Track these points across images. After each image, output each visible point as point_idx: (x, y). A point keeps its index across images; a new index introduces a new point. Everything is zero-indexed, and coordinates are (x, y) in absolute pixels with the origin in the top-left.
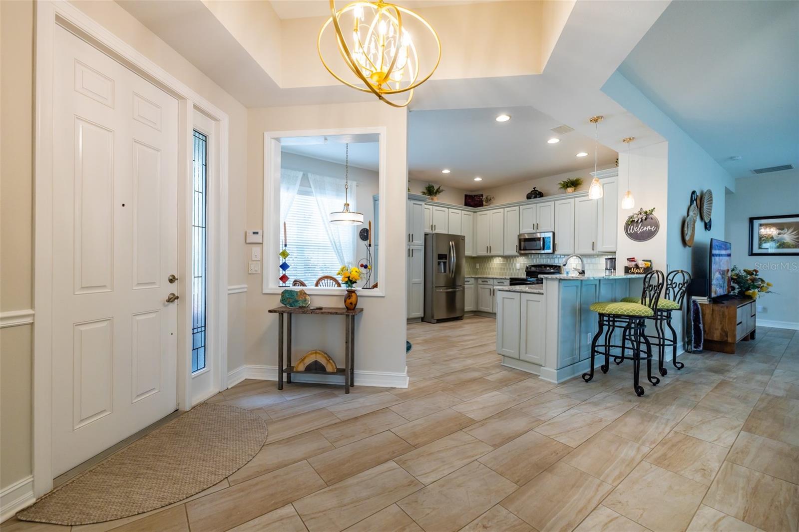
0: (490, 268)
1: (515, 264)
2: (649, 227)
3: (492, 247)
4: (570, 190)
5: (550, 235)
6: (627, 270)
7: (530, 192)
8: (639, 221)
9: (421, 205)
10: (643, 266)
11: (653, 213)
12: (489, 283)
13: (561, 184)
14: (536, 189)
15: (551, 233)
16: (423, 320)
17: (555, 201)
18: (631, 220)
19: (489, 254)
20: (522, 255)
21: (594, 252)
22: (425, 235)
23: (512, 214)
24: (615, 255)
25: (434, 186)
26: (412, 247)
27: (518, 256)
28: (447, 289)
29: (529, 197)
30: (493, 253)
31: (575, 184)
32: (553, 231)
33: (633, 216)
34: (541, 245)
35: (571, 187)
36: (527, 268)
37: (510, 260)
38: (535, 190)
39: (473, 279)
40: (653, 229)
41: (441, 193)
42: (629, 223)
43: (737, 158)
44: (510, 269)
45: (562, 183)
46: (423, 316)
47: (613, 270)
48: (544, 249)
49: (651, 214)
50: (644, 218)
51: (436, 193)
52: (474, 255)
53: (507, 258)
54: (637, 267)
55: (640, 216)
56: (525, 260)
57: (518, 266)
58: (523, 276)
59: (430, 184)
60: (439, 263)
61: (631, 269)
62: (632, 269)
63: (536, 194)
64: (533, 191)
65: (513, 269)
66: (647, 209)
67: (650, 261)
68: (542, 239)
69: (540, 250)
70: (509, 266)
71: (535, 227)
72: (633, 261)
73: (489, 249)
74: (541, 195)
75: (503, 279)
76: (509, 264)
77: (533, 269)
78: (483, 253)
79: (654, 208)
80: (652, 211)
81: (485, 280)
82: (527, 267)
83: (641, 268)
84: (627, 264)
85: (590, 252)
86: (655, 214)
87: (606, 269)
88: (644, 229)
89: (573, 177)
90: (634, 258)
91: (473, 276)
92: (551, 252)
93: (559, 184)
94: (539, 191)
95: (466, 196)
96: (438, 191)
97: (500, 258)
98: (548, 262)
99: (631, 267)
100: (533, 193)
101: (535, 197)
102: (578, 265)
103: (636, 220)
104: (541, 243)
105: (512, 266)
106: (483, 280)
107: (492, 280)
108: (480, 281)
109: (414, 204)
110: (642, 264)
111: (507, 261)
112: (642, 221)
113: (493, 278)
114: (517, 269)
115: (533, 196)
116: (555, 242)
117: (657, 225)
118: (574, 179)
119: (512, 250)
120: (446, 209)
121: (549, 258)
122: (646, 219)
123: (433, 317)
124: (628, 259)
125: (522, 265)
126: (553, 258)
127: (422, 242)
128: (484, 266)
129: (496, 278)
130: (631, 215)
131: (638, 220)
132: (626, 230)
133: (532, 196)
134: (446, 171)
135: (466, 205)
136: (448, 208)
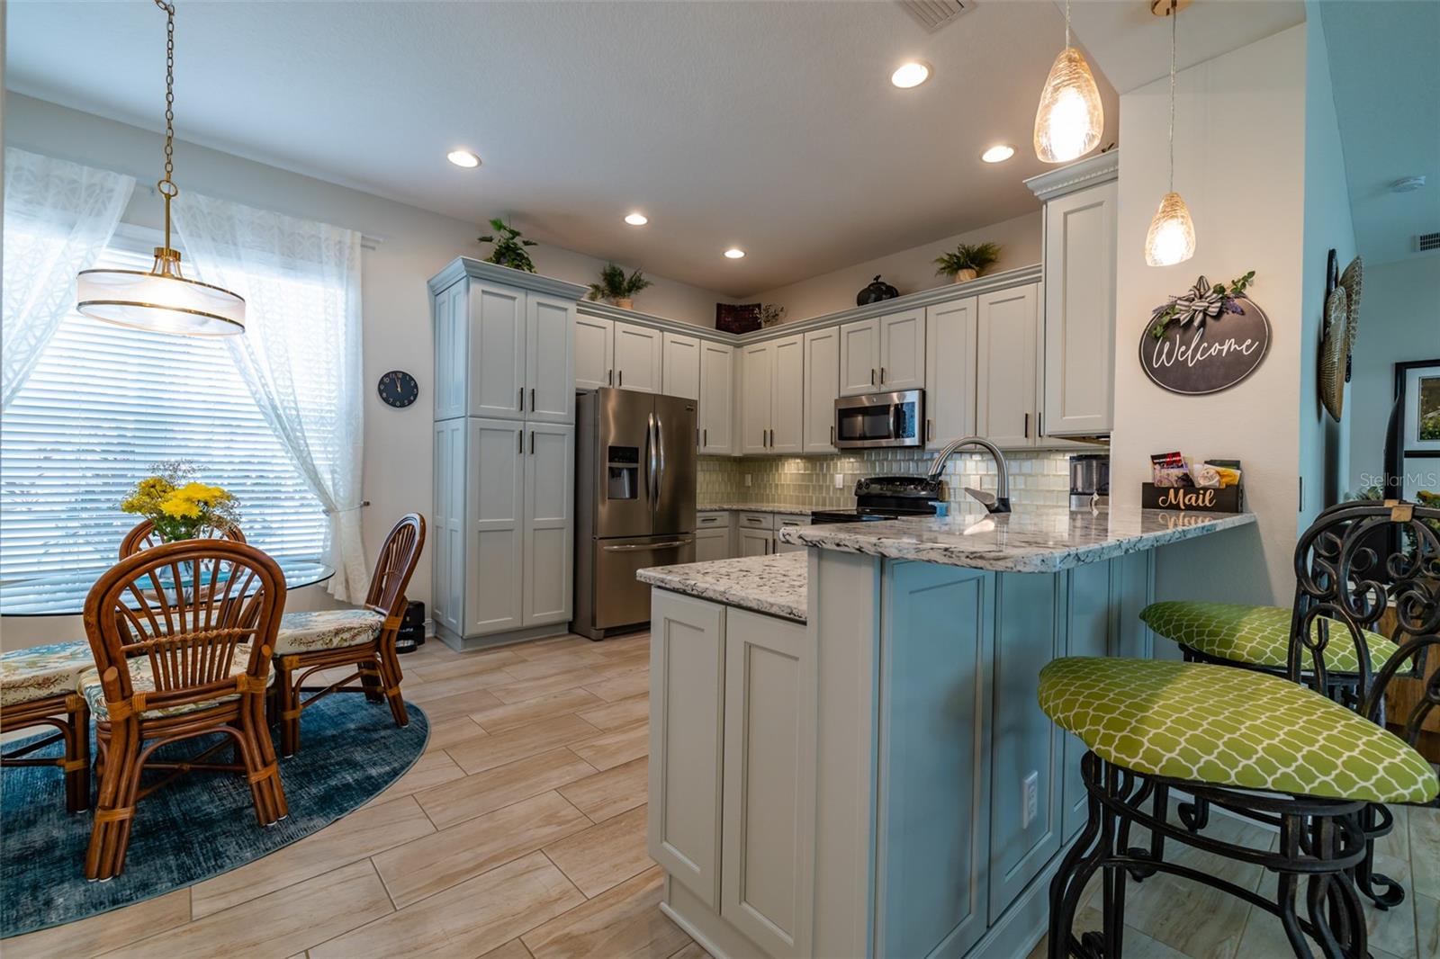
0: (777, 485)
1: (832, 477)
2: (1230, 345)
3: (775, 431)
4: (965, 276)
5: (913, 397)
6: (1153, 497)
7: (866, 286)
8: (1196, 323)
9: (566, 310)
10: (1215, 482)
11: (1246, 292)
12: (764, 525)
13: (942, 260)
14: (880, 280)
15: (917, 391)
16: (572, 628)
17: (926, 306)
18: (1166, 319)
19: (768, 451)
20: (847, 452)
21: (1029, 443)
22: (578, 394)
23: (822, 344)
24: (1109, 445)
25: (624, 271)
26: (531, 426)
27: (839, 457)
28: (654, 542)
29: (862, 300)
30: (779, 448)
31: (979, 261)
32: (923, 387)
33: (1172, 306)
34: (892, 428)
35: (969, 267)
36: (860, 485)
37: (822, 465)
38: (878, 283)
39: (727, 513)
40: (1246, 348)
41: (641, 291)
42: (1159, 330)
43: (1412, 182)
44: (821, 487)
45: (946, 258)
46: (570, 617)
47: (1096, 497)
48: (897, 436)
49: (1239, 293)
50: (1214, 310)
51: (630, 290)
52: (737, 454)
53: (816, 460)
54: (1188, 483)
55: (1199, 305)
56: (856, 465)
57: (839, 480)
58: (850, 506)
59: (617, 266)
60: (615, 473)
61: (1165, 491)
62: (1172, 491)
63: (878, 292)
64: (872, 285)
65: (828, 487)
66: (1224, 277)
67: (1236, 464)
68: (892, 409)
69: (888, 437)
70: (818, 480)
71: (877, 380)
72: (1170, 464)
73: (769, 437)
74: (892, 292)
75: (797, 514)
76: (818, 475)
77: (875, 488)
78: (755, 447)
79: (1252, 274)
80: (1244, 285)
81: (755, 517)
82: (859, 481)
83: (1205, 489)
84: (1148, 473)
85: (1018, 441)
86: (1256, 295)
87: (1073, 491)
88: (1213, 352)
89: (974, 240)
90: (1178, 454)
91: (726, 507)
92: (917, 444)
93: (937, 260)
94: (888, 284)
95: (720, 307)
96: (636, 285)
97: (799, 461)
98: (911, 471)
99: (1166, 484)
100: (872, 288)
101: (878, 299)
102: (986, 479)
103: (1184, 318)
104: (892, 420)
105: (825, 480)
106: (751, 515)
107: (770, 517)
108: (743, 518)
109: (539, 304)
110: (1204, 476)
111: (814, 468)
112: (1203, 324)
113: (773, 513)
114: (836, 489)
115: (873, 296)
116: (928, 417)
117: (1260, 332)
118: (976, 248)
119: (822, 442)
120: (655, 333)
121: (912, 460)
122: (1218, 316)
123: (594, 623)
124: (1154, 458)
125: (848, 478)
126: (922, 460)
127: (568, 412)
128: (762, 480)
129: (780, 513)
130: (1165, 302)
131: (1191, 320)
132: (1146, 357)
133: (869, 297)
134: (636, 219)
135: (719, 327)
136: (662, 330)
